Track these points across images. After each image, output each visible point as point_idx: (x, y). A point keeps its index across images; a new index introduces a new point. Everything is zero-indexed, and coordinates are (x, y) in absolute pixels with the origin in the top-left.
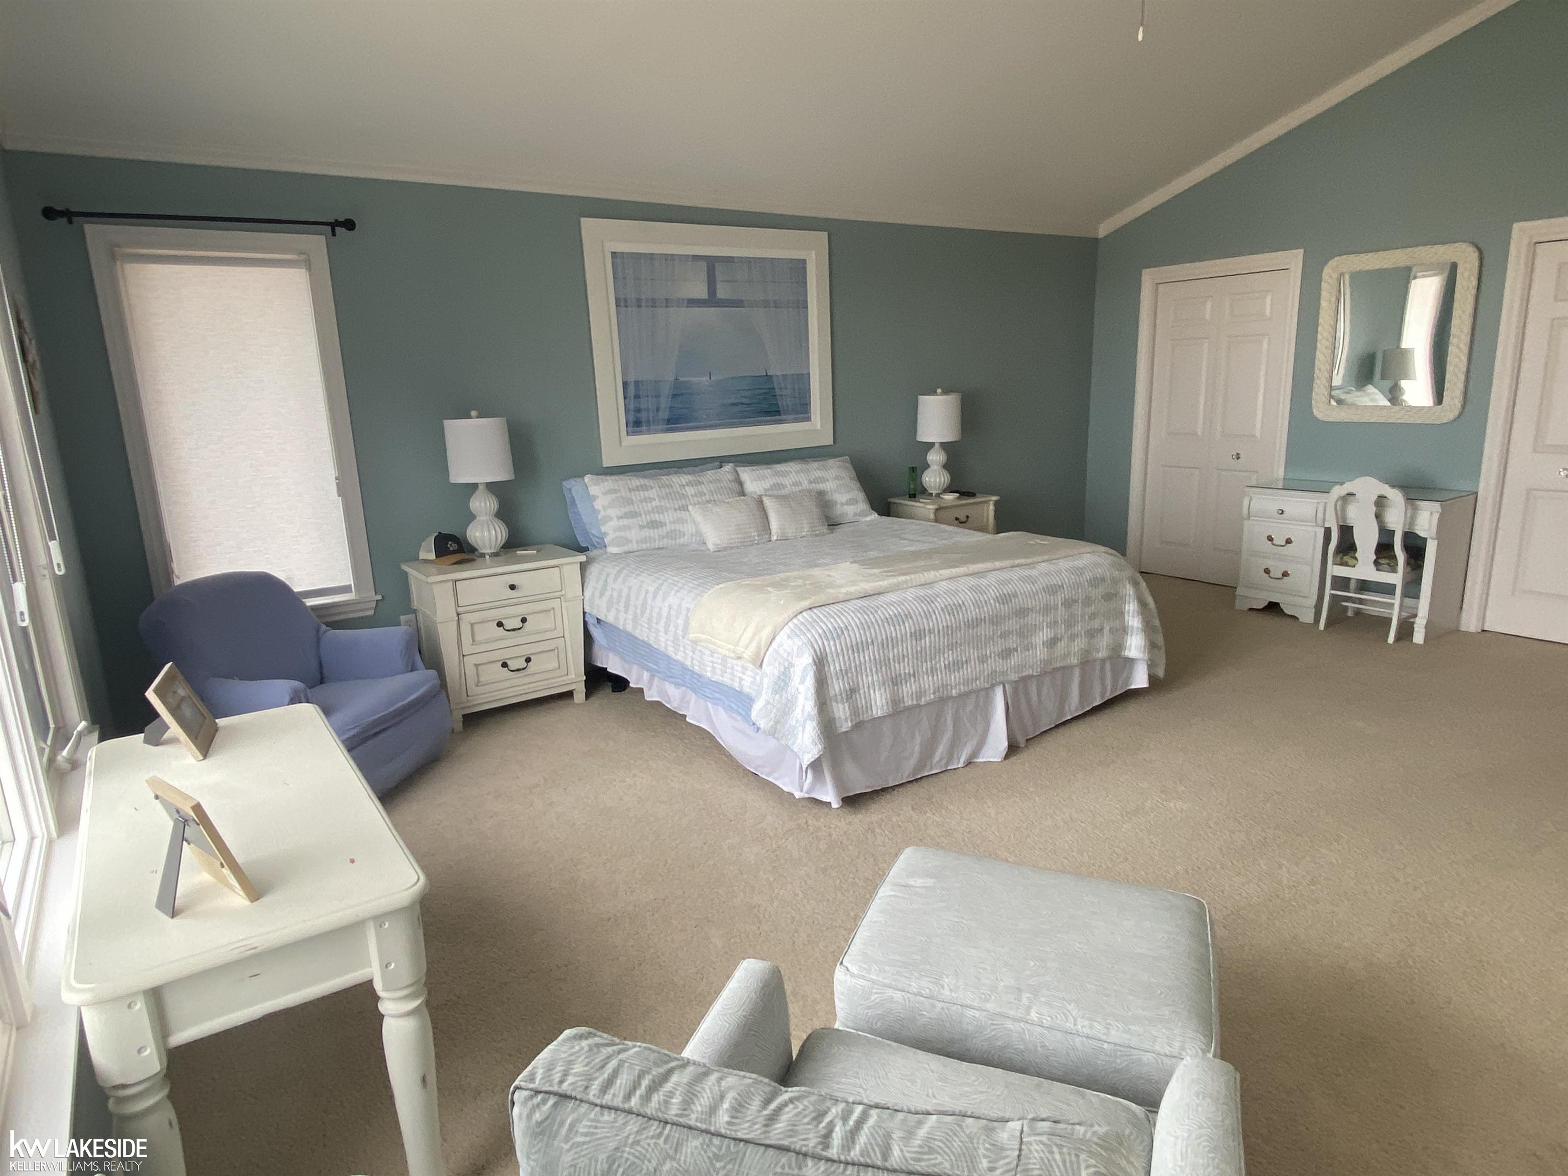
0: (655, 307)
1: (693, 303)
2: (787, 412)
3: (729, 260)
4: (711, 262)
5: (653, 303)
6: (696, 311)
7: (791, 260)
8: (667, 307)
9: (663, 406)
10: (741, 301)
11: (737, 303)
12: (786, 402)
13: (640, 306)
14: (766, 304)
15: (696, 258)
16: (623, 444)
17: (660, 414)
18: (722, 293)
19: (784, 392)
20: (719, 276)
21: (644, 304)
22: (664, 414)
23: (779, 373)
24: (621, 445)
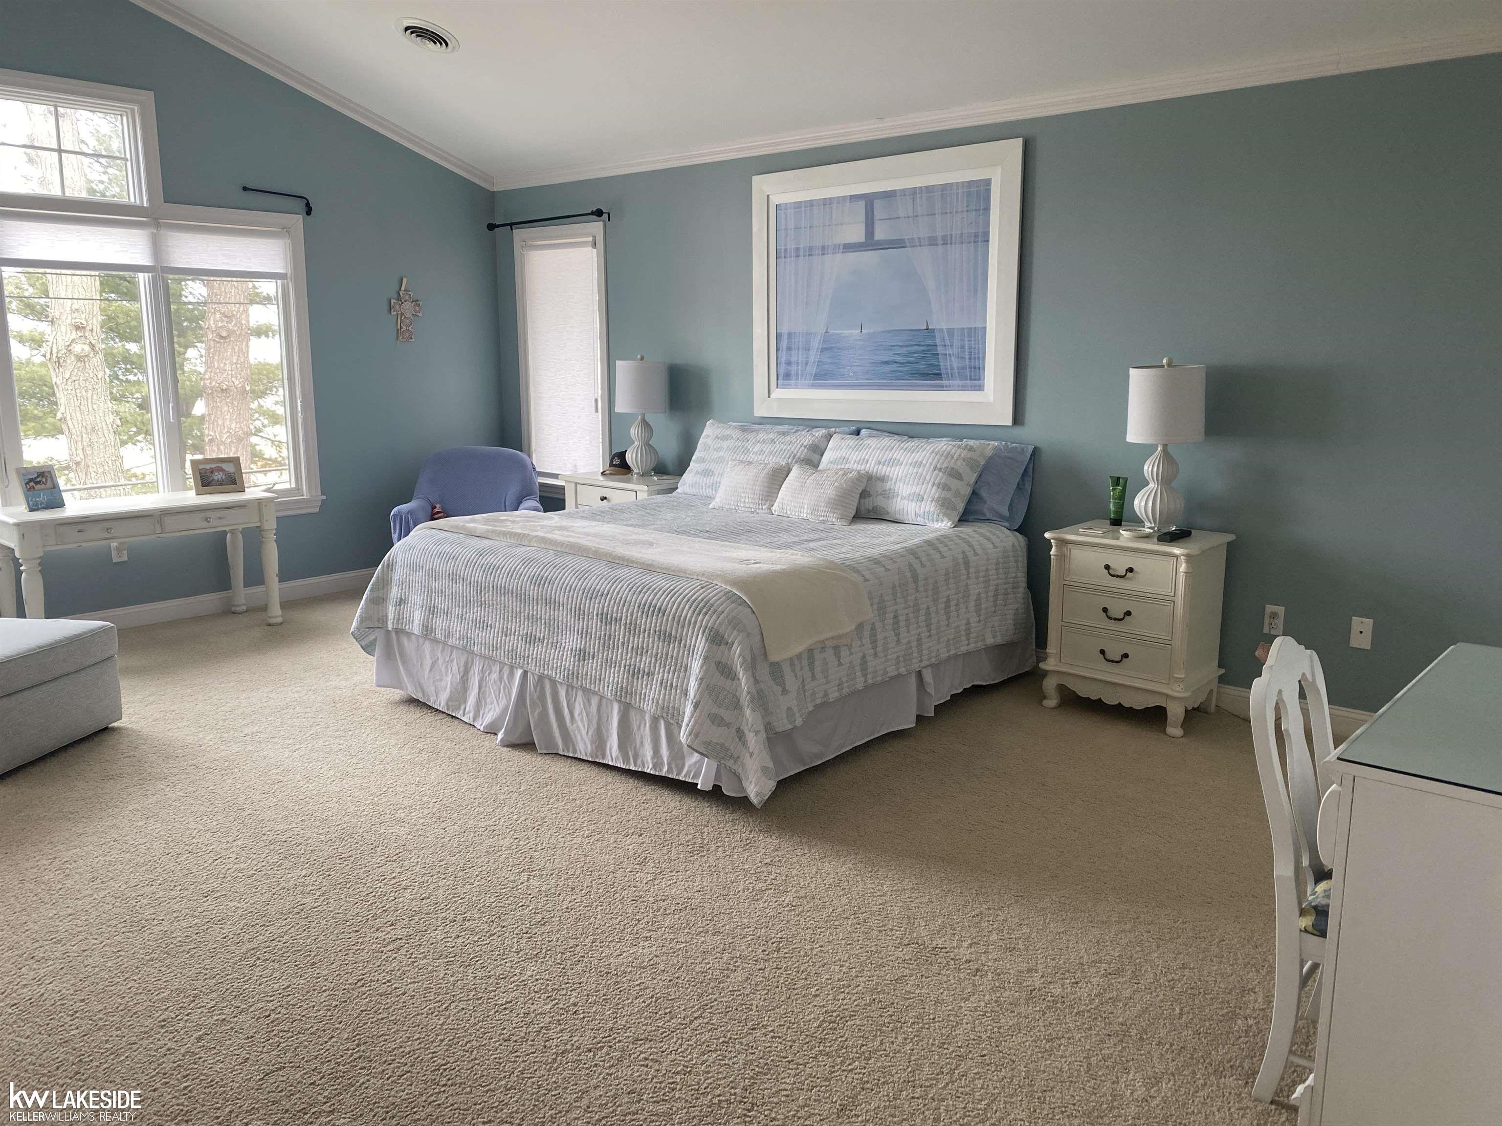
0: (811, 255)
1: (850, 248)
2: (951, 377)
3: (889, 195)
4: (869, 200)
5: (810, 251)
6: (852, 256)
7: (971, 183)
8: (823, 254)
9: (812, 359)
10: (902, 240)
11: (897, 244)
12: (951, 363)
13: (798, 256)
14: (932, 242)
15: (854, 198)
16: (771, 397)
17: (809, 368)
18: (880, 234)
19: (949, 351)
20: (878, 214)
21: (801, 253)
22: (812, 369)
23: (944, 326)
24: (769, 397)
